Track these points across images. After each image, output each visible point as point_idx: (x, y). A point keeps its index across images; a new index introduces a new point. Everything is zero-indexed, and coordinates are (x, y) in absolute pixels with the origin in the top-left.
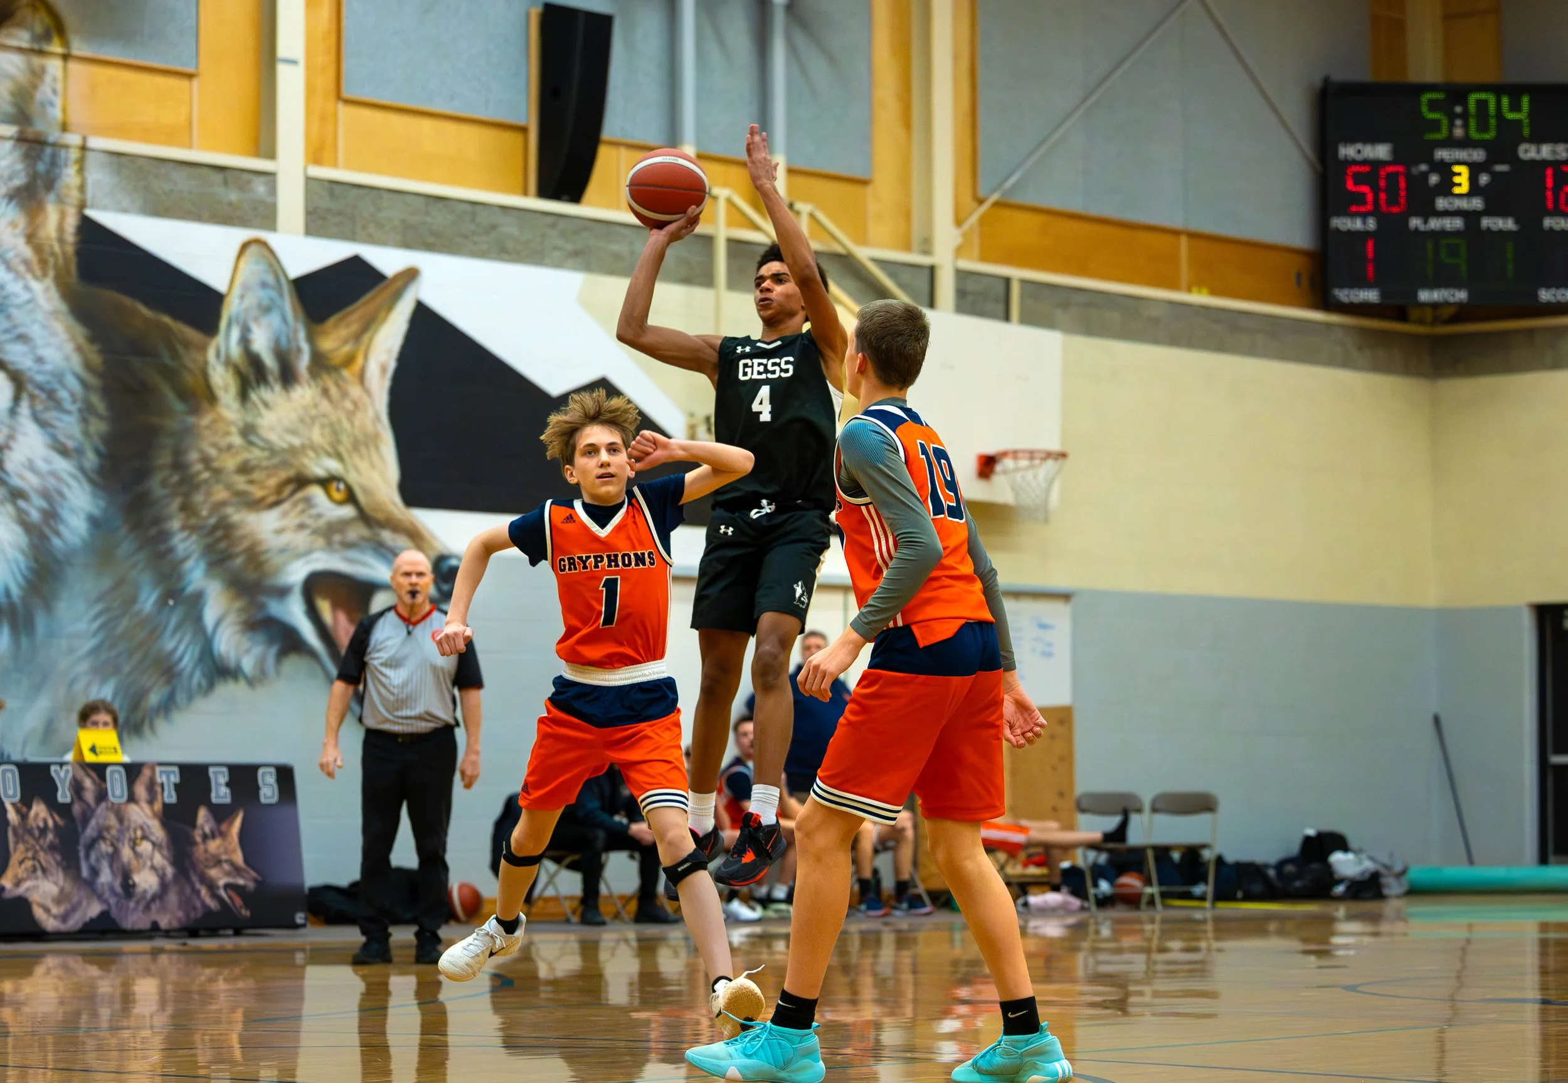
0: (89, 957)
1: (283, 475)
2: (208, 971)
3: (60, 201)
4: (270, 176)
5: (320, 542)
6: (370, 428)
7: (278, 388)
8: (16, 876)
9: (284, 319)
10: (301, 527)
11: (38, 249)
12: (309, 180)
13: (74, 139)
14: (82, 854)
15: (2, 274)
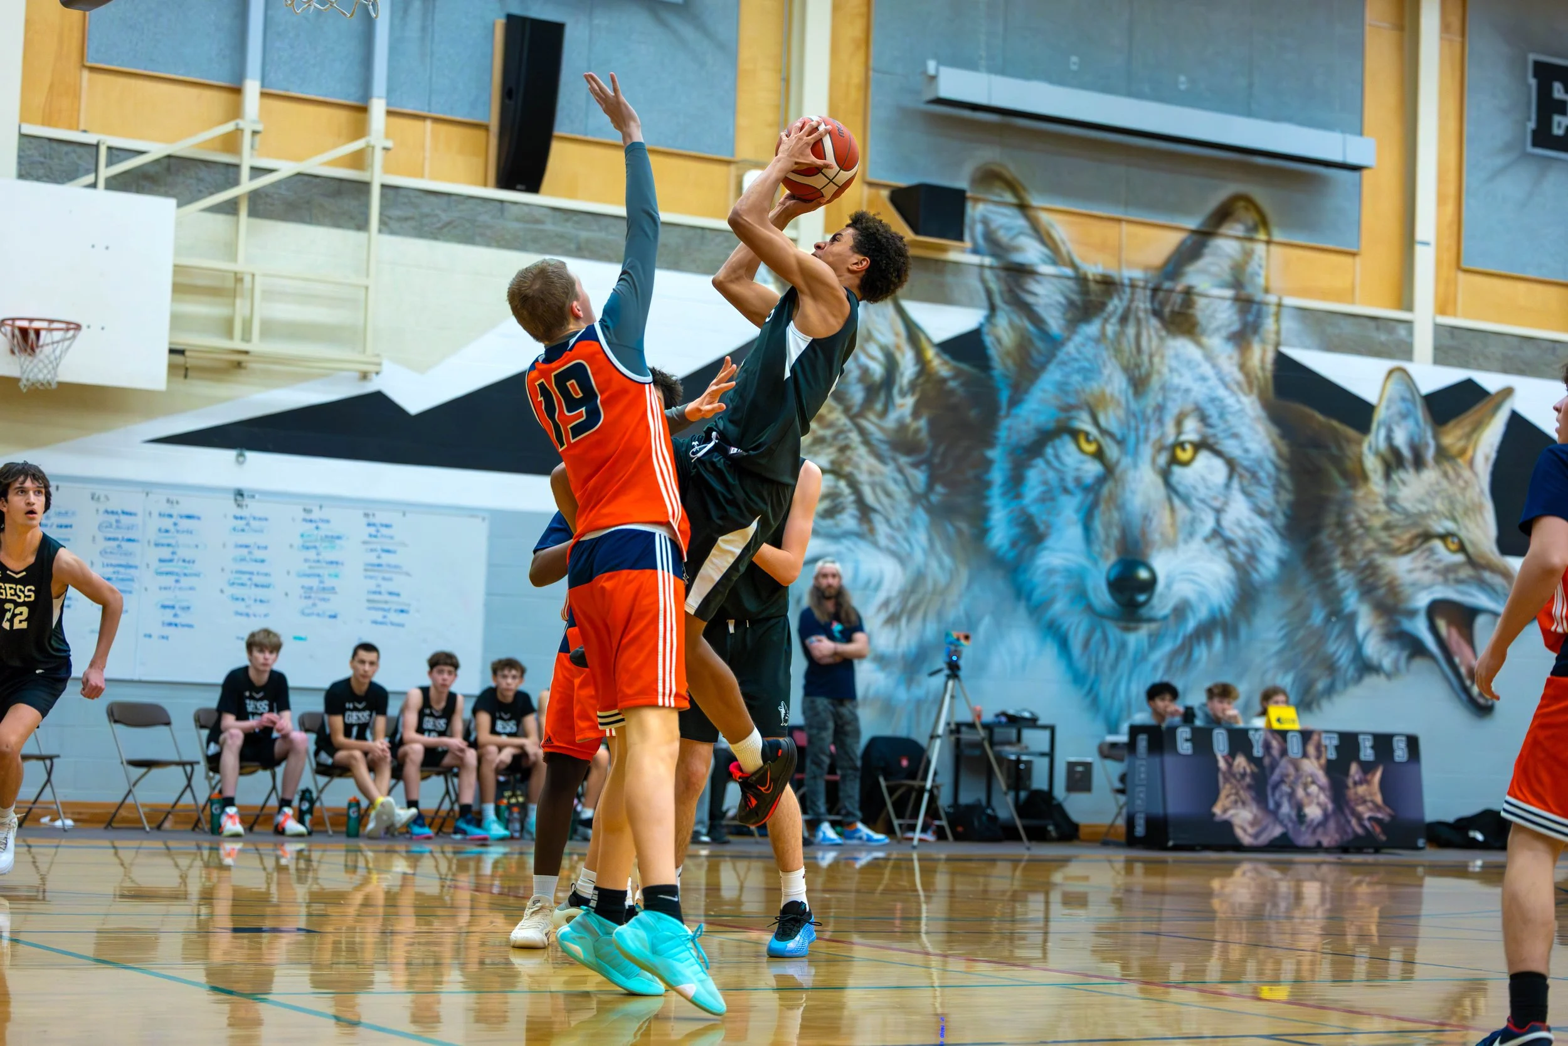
0: (1273, 864)
1: (1415, 531)
2: (1355, 878)
3: (1263, 341)
4: (1409, 323)
5: (1440, 579)
6: (1476, 499)
7: (1411, 471)
8: (1223, 806)
9: (1417, 423)
10: (1427, 568)
11: (1247, 374)
12: (1438, 327)
13: (1272, 299)
14: (1269, 791)
15: (1222, 392)
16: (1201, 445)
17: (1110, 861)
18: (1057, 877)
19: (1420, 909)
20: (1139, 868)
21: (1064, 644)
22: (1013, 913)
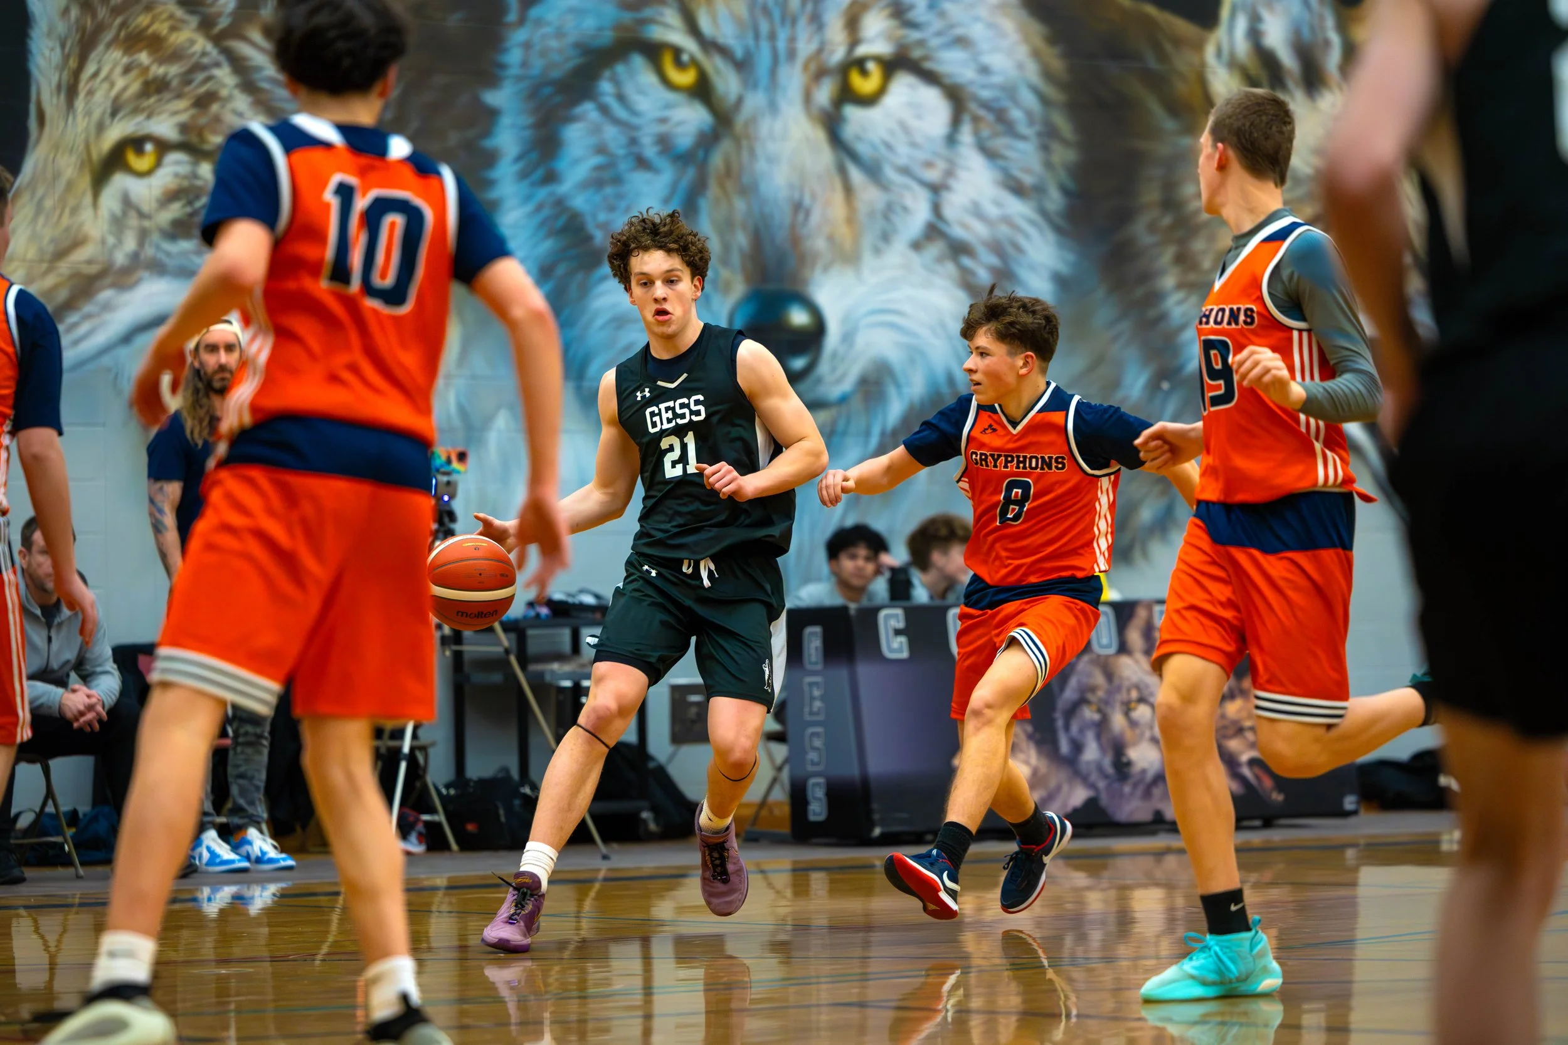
7: (1303, 95)
16: (895, 64)
17: (762, 872)
18: (663, 909)
19: (1353, 929)
22: (582, 985)
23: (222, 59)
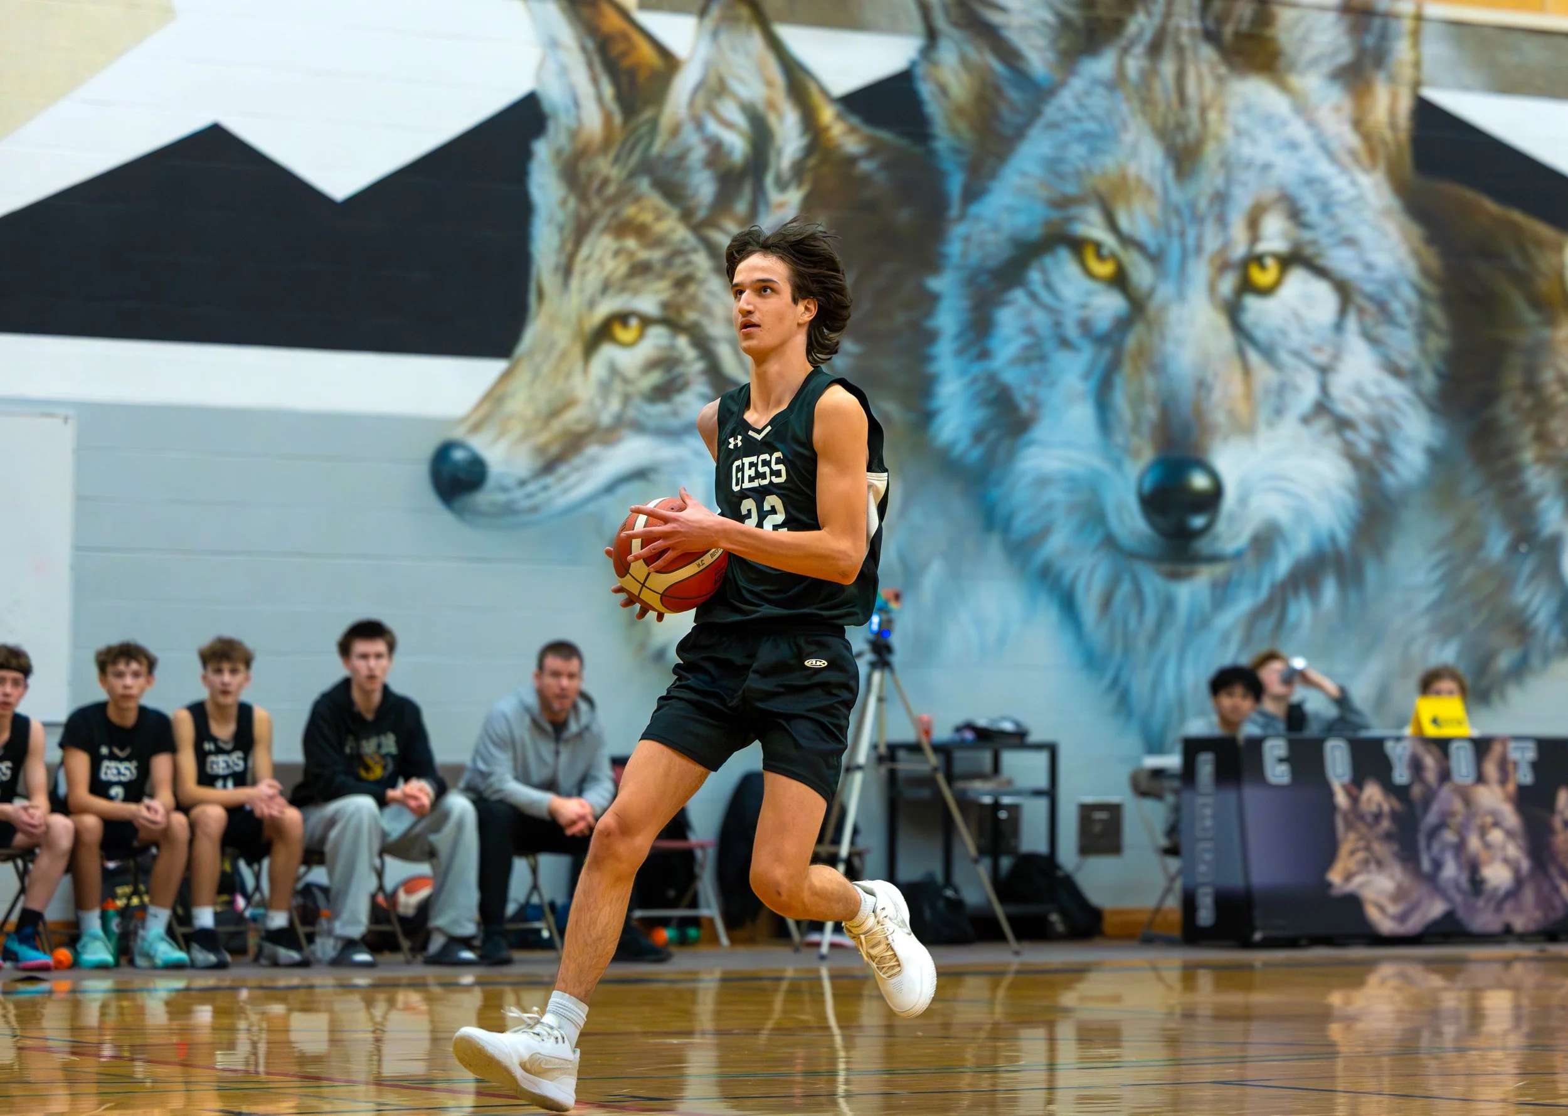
0: (1430, 964)
3: (1392, 79)
8: (1345, 869)
11: (1366, 136)
13: (1407, 8)
14: (1422, 842)
15: (1324, 168)
16: (1290, 260)
17: (1155, 968)
18: (1068, 999)
20: (1205, 979)
21: (1068, 605)
23: (701, 247)
